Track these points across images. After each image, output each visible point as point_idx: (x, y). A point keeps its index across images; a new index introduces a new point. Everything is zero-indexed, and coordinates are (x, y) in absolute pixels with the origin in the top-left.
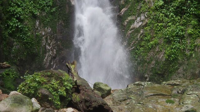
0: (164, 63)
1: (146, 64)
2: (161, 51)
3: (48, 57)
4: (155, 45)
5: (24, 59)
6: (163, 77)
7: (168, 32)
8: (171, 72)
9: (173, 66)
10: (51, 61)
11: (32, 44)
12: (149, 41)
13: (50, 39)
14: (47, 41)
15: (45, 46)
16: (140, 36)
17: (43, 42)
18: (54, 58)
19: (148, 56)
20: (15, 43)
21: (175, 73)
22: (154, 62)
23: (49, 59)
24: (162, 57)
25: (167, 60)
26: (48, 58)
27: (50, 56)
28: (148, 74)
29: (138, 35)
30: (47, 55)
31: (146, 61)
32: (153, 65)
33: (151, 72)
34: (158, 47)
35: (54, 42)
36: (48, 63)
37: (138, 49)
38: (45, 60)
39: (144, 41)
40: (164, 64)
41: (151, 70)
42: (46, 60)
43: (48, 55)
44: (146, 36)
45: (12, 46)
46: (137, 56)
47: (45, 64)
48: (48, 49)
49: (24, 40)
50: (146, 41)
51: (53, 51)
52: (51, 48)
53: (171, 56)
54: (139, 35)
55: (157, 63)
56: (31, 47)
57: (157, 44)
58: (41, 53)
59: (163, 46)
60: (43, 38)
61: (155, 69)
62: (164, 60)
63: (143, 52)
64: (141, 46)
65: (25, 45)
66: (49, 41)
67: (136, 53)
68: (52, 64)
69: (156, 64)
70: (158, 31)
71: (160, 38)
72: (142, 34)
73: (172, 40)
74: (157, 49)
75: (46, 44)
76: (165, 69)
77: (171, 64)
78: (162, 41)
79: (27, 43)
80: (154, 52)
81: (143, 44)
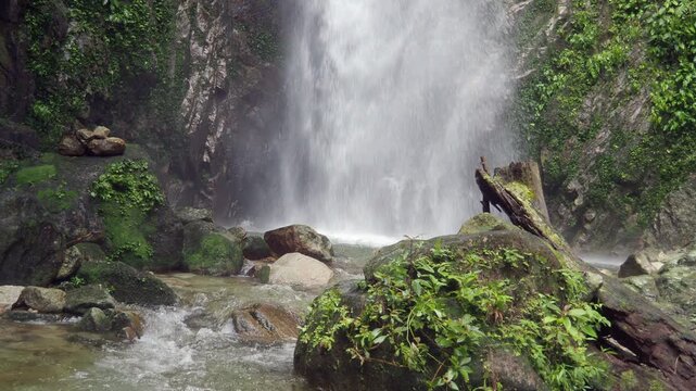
0: (646, 139)
1: (574, 140)
2: (634, 92)
3: (197, 90)
4: (614, 66)
5: (107, 95)
6: (636, 194)
7: (668, 19)
8: (666, 178)
9: (675, 156)
10: (208, 109)
11: (140, 34)
12: (588, 49)
13: (205, 17)
14: (193, 22)
15: (186, 42)
16: (557, 27)
17: (178, 25)
18: (219, 94)
19: (582, 109)
20: (74, 24)
21: (683, 181)
22: (604, 135)
23: (203, 97)
24: (638, 115)
25: (655, 129)
26: (196, 95)
27: (204, 87)
28: (581, 181)
29: (546, 20)
30: (194, 80)
31: (575, 130)
32: (602, 146)
33: (592, 171)
34: (623, 75)
35: (218, 29)
36: (198, 116)
37: (544, 80)
38: (185, 102)
39: (570, 46)
40: (646, 145)
41: (592, 163)
42: (189, 100)
43: (199, 82)
44: (579, 30)
45: (63, 39)
46: (541, 107)
47: (186, 120)
48: (198, 58)
49: (110, 12)
50: (579, 47)
51: (215, 66)
52: (210, 54)
53: (671, 115)
54: (552, 21)
55: (619, 137)
56: (134, 46)
57: (620, 64)
58: (172, 71)
59: (643, 75)
60: (180, 8)
61: (611, 163)
62: (644, 127)
63: (567, 92)
64: (558, 69)
65: (110, 33)
66: (202, 25)
67: (537, 96)
68: (212, 118)
69: (613, 141)
70: (628, 11)
71: (634, 41)
72: (564, 20)
73: (680, 53)
74: (620, 85)
75: (190, 36)
76: (646, 166)
77: (668, 144)
78: (641, 53)
79: (120, 26)
80: (608, 94)
81: (564, 59)
